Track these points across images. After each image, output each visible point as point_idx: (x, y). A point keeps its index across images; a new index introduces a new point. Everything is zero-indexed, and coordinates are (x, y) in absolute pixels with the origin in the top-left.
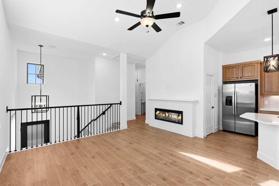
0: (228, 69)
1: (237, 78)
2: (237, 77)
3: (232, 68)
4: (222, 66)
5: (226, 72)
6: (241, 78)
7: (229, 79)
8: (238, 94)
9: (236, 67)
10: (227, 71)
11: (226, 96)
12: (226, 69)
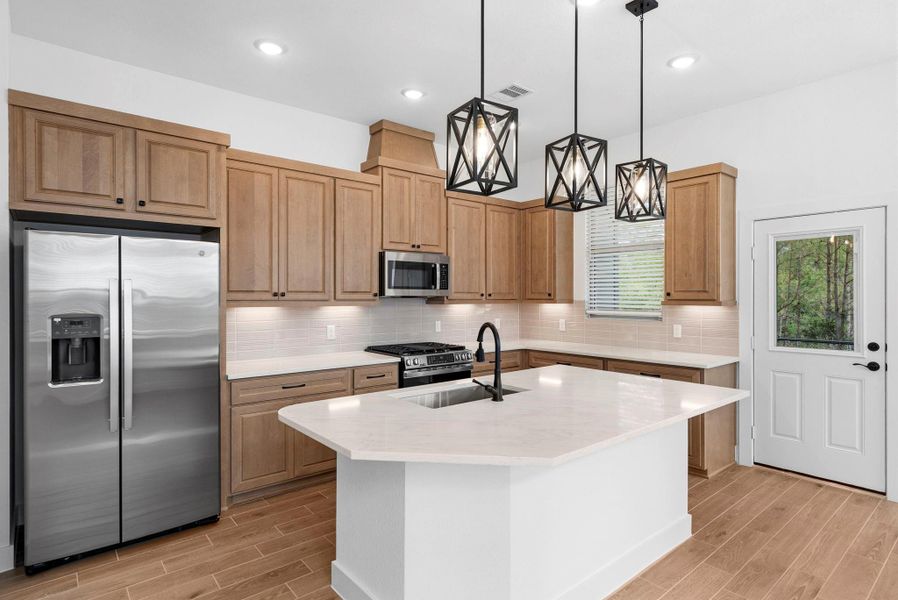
0: (61, 126)
1: (118, 201)
2: (120, 196)
3: (86, 131)
5: (40, 143)
6: (141, 204)
7: (62, 199)
9: (111, 135)
11: (53, 318)
12: (41, 123)
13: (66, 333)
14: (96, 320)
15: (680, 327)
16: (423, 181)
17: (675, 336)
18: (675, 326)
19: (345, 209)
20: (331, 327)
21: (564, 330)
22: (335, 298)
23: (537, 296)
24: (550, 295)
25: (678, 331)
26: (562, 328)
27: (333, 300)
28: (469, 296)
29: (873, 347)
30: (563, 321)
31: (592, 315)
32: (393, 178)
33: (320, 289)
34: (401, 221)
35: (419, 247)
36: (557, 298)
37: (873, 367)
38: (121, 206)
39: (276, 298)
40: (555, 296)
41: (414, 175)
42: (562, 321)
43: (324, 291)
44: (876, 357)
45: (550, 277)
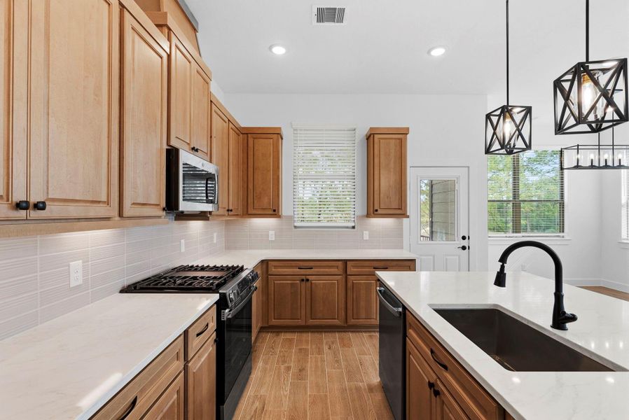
15: (367, 232)
16: (198, 72)
17: (365, 239)
18: (365, 232)
19: (136, 68)
20: (76, 265)
21: (274, 239)
22: (120, 214)
23: (260, 212)
24: (274, 211)
25: (366, 235)
26: (272, 237)
27: (117, 218)
29: (464, 238)
30: (273, 232)
32: (178, 53)
33: (104, 198)
35: (197, 151)
37: (464, 248)
40: (279, 212)
41: (193, 61)
43: (108, 203)
44: (465, 243)
45: (274, 195)
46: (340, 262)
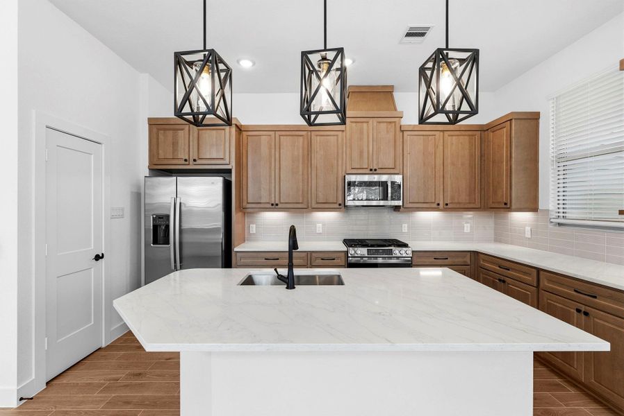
0: (165, 130)
1: (186, 160)
2: (187, 158)
3: (174, 130)
4: (149, 119)
5: (158, 139)
6: (195, 160)
7: (166, 162)
8: (183, 208)
9: (182, 129)
10: (161, 136)
11: (153, 215)
12: (158, 130)
13: (158, 222)
14: (168, 217)
16: (380, 122)
19: (318, 149)
20: (319, 225)
21: (531, 236)
22: (311, 207)
23: (496, 206)
24: (506, 204)
26: (528, 235)
28: (425, 205)
31: (560, 224)
32: (354, 124)
34: (361, 153)
35: (375, 170)
36: (513, 207)
38: (187, 163)
39: (274, 207)
40: (511, 205)
41: (372, 119)
42: (528, 229)
45: (507, 188)
46: (534, 270)
